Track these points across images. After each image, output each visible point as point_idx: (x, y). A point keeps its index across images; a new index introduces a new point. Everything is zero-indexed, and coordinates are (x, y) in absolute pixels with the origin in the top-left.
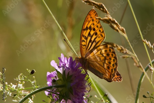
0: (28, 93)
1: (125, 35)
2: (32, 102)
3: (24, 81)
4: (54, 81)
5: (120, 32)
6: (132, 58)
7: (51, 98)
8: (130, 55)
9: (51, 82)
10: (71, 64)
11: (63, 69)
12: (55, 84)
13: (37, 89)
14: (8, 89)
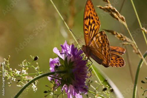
0: (32, 78)
1: (125, 23)
2: (35, 87)
3: (28, 67)
4: (56, 67)
5: (120, 20)
6: (131, 45)
7: (53, 83)
8: (129, 42)
9: (54, 68)
10: (73, 51)
11: (65, 55)
12: (57, 70)
13: (41, 75)
14: (12, 75)
